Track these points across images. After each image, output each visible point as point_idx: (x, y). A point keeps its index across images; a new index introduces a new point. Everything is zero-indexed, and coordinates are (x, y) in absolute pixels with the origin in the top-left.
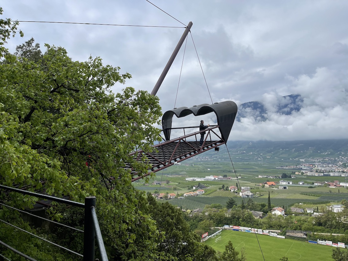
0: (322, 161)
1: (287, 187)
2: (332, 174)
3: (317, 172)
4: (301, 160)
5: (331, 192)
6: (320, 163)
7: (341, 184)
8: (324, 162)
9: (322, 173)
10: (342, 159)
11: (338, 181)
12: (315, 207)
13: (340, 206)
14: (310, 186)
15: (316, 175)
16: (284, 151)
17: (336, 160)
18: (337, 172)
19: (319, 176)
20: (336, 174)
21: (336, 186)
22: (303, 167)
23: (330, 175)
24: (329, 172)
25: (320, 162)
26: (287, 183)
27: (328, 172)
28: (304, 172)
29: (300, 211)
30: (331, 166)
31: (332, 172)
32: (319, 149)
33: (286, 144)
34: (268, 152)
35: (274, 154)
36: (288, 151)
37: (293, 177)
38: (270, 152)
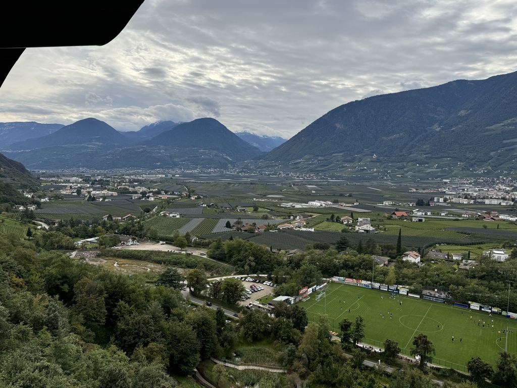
0: (474, 182)
1: (424, 220)
2: (487, 202)
3: (466, 198)
4: (445, 181)
5: (485, 227)
6: (471, 186)
7: (501, 217)
8: (476, 184)
9: (473, 199)
10: (504, 180)
11: (496, 212)
12: (464, 249)
13: (502, 252)
14: (456, 218)
15: (465, 203)
16: (421, 167)
17: (494, 182)
18: (495, 198)
19: (469, 204)
20: (495, 202)
21: (494, 219)
22: (446, 190)
23: (484, 203)
24: (484, 198)
25: (470, 183)
26: (424, 214)
27: (482, 199)
28: (448, 197)
29: (441, 256)
30: (486, 190)
31: (487, 198)
32: (472, 166)
33: (426, 158)
34: (399, 168)
35: (407, 172)
36: (428, 167)
37: (432, 204)
38: (402, 169)
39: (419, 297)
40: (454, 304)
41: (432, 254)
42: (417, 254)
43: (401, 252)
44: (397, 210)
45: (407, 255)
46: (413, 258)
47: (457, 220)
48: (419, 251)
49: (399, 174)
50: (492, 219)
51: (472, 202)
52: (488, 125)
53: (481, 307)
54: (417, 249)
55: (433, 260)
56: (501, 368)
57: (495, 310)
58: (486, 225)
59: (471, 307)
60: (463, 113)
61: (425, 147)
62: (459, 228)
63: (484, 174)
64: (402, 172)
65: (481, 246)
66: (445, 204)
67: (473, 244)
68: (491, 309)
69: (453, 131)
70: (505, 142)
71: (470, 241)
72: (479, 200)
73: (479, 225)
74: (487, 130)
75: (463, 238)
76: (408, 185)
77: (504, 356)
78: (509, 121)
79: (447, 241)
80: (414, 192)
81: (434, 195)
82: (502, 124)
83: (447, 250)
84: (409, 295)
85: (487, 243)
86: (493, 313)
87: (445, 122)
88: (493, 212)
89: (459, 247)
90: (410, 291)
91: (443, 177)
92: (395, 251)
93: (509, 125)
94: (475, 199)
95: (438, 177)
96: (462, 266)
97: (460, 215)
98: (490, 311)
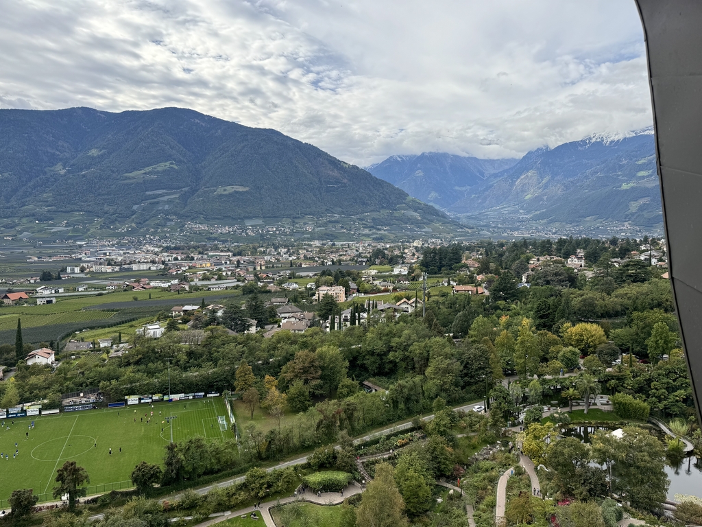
0: (118, 243)
1: (54, 300)
2: (135, 267)
3: (109, 264)
4: (79, 243)
5: (136, 299)
6: (114, 248)
7: (153, 284)
8: (120, 246)
9: (118, 265)
10: (151, 239)
11: (147, 279)
12: (112, 332)
13: (157, 326)
14: (99, 292)
15: (108, 271)
16: (42, 225)
17: (140, 242)
18: (143, 262)
19: (113, 272)
20: (144, 267)
21: (145, 288)
22: (83, 256)
23: (130, 270)
24: (131, 263)
25: (113, 245)
26: (53, 292)
27: (129, 264)
28: (85, 265)
29: (84, 346)
30: (133, 252)
31: (134, 262)
32: (113, 222)
33: (49, 211)
34: (6, 227)
35: (21, 232)
36: (54, 225)
37: (64, 277)
38: (12, 228)
39: (58, 411)
40: (107, 406)
41: (71, 346)
42: (50, 351)
43: (23, 352)
44: (10, 291)
45: (34, 356)
46: (43, 358)
47: (101, 295)
48: (51, 346)
49: (9, 236)
50: (143, 287)
51: (117, 269)
52: (127, 172)
53: (140, 399)
54: (48, 344)
55: (73, 355)
56: (169, 464)
57: (156, 397)
58: (137, 296)
59: (129, 403)
60: (94, 152)
61: (45, 195)
62: (104, 305)
63: (129, 233)
64: (13, 232)
65: (133, 323)
66: (82, 275)
67: (123, 323)
68: (151, 398)
69: (84, 176)
70: (148, 193)
71: (119, 320)
72: (126, 266)
73: (127, 297)
74: (127, 178)
75: (111, 317)
76: (25, 251)
77: (171, 448)
78: (150, 168)
79: (90, 325)
80: (35, 262)
81: (66, 264)
82: (143, 172)
83: (91, 337)
84: (43, 413)
85: (140, 318)
86: (154, 402)
87: (72, 162)
88: (142, 280)
89: (107, 330)
90: (45, 407)
91: (76, 238)
92: (13, 354)
93: (150, 173)
94: (120, 265)
95: (70, 238)
96: (113, 354)
97: (103, 288)
98: (150, 400)
